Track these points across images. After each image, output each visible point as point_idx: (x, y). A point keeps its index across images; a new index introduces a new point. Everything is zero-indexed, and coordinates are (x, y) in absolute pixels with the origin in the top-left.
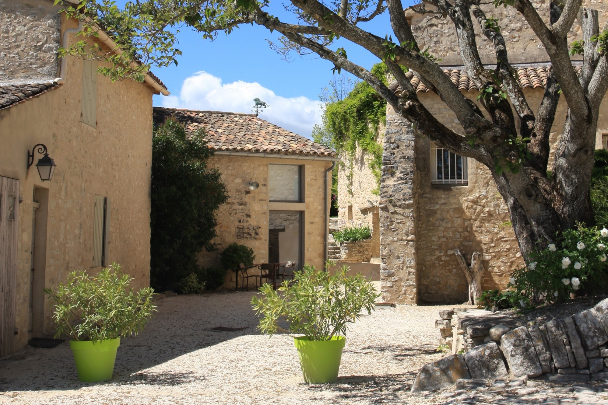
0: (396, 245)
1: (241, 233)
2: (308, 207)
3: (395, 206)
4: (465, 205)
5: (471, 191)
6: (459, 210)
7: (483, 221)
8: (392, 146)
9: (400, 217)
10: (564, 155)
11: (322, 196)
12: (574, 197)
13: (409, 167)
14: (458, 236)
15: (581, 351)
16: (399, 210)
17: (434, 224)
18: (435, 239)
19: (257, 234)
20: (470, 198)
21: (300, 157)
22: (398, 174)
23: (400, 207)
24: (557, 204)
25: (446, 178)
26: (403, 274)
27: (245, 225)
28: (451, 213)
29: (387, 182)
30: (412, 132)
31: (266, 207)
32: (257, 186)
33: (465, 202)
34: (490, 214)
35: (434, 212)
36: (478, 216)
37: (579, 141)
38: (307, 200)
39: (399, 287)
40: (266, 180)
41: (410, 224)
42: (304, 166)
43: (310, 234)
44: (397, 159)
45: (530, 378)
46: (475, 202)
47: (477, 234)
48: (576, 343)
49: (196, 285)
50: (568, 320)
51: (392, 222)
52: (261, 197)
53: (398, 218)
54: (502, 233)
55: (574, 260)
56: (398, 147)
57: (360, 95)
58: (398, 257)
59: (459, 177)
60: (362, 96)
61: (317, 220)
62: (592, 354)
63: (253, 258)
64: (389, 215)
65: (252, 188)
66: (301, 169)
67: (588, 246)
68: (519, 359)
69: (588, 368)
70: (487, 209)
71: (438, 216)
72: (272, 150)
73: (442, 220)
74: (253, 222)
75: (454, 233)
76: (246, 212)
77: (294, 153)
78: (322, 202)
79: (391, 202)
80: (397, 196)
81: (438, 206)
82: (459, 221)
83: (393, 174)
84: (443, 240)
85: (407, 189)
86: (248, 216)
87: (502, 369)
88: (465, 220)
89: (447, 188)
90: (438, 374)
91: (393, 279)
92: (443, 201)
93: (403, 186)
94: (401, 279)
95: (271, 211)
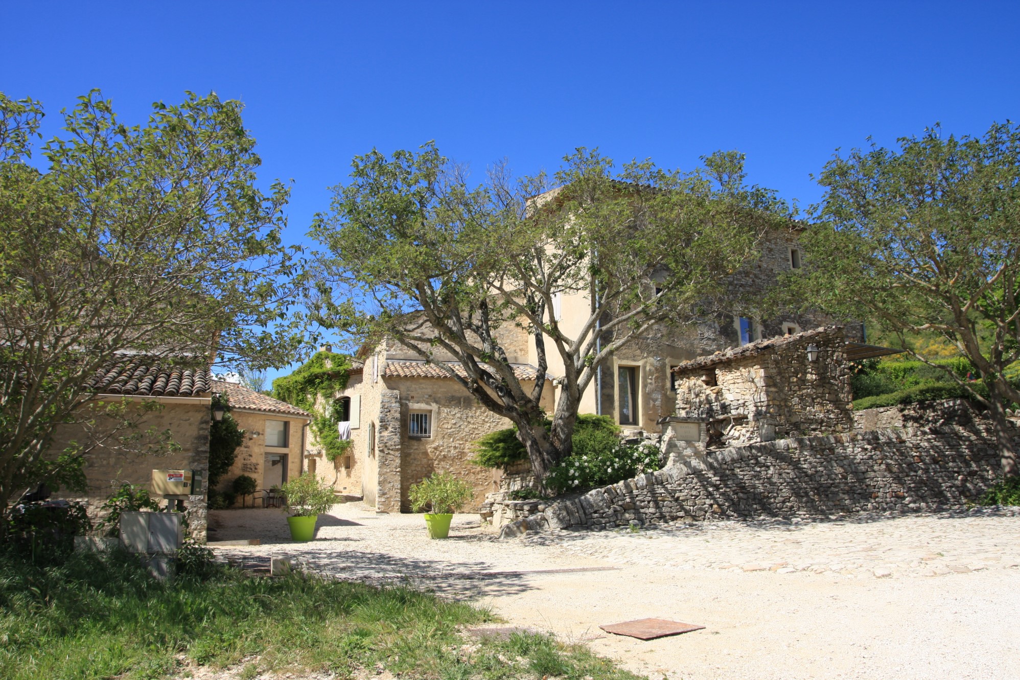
0: (389, 474)
1: (245, 467)
2: (291, 451)
3: (389, 449)
4: (429, 451)
5: (433, 441)
6: (426, 453)
7: (440, 461)
8: (386, 410)
9: (392, 456)
10: (561, 418)
11: (300, 444)
12: (566, 440)
13: (397, 424)
14: (424, 470)
15: (583, 515)
16: (391, 452)
17: (409, 462)
18: (409, 471)
19: (256, 469)
20: (433, 446)
21: (289, 416)
22: (390, 429)
23: (392, 450)
24: (557, 444)
25: (421, 433)
26: (393, 493)
27: (248, 462)
28: (420, 455)
29: (383, 434)
30: (399, 402)
31: (263, 450)
32: (259, 434)
33: (429, 448)
34: (445, 456)
35: (410, 454)
36: (437, 457)
37: (571, 411)
38: (290, 446)
39: (390, 501)
40: (263, 430)
41: (398, 461)
42: (289, 422)
43: (291, 470)
44: (389, 419)
45: (561, 529)
46: (436, 449)
47: (436, 469)
48: (581, 512)
49: (221, 503)
50: (577, 500)
51: (386, 460)
52: (259, 443)
53: (390, 457)
54: (452, 469)
55: (575, 471)
56: (390, 411)
57: (303, 374)
58: (390, 482)
59: (425, 432)
60: (306, 374)
61: (296, 460)
62: (589, 517)
63: (256, 486)
64: (385, 455)
65: (255, 436)
66: (286, 424)
67: (580, 464)
68: (555, 520)
69: (586, 524)
70: (443, 453)
71: (412, 457)
72: (270, 410)
73: (415, 459)
74: (253, 460)
75: (422, 468)
76: (249, 453)
77: (284, 412)
78: (300, 448)
79: (386, 446)
80: (390, 443)
81: (412, 451)
82: (425, 461)
83: (387, 429)
84: (415, 472)
85: (397, 439)
86: (251, 456)
87: (546, 526)
88: (429, 460)
89: (418, 439)
90: (515, 529)
91: (386, 496)
92: (415, 447)
93: (394, 437)
94: (391, 497)
95: (266, 453)
